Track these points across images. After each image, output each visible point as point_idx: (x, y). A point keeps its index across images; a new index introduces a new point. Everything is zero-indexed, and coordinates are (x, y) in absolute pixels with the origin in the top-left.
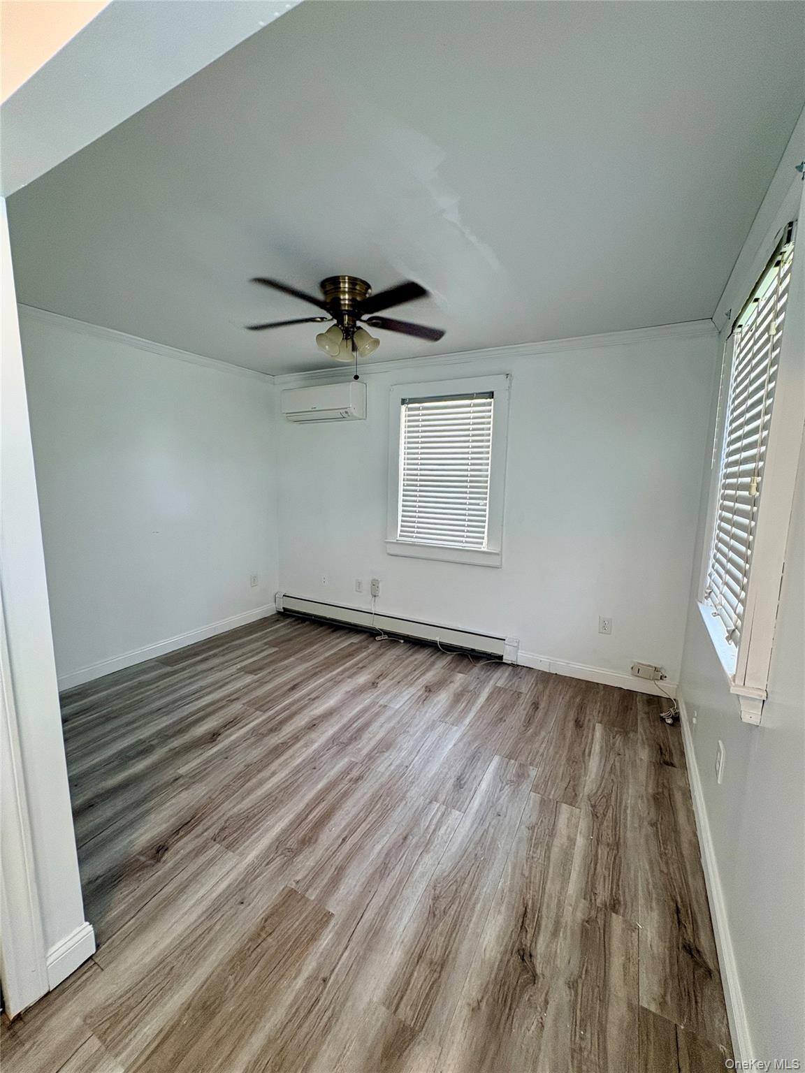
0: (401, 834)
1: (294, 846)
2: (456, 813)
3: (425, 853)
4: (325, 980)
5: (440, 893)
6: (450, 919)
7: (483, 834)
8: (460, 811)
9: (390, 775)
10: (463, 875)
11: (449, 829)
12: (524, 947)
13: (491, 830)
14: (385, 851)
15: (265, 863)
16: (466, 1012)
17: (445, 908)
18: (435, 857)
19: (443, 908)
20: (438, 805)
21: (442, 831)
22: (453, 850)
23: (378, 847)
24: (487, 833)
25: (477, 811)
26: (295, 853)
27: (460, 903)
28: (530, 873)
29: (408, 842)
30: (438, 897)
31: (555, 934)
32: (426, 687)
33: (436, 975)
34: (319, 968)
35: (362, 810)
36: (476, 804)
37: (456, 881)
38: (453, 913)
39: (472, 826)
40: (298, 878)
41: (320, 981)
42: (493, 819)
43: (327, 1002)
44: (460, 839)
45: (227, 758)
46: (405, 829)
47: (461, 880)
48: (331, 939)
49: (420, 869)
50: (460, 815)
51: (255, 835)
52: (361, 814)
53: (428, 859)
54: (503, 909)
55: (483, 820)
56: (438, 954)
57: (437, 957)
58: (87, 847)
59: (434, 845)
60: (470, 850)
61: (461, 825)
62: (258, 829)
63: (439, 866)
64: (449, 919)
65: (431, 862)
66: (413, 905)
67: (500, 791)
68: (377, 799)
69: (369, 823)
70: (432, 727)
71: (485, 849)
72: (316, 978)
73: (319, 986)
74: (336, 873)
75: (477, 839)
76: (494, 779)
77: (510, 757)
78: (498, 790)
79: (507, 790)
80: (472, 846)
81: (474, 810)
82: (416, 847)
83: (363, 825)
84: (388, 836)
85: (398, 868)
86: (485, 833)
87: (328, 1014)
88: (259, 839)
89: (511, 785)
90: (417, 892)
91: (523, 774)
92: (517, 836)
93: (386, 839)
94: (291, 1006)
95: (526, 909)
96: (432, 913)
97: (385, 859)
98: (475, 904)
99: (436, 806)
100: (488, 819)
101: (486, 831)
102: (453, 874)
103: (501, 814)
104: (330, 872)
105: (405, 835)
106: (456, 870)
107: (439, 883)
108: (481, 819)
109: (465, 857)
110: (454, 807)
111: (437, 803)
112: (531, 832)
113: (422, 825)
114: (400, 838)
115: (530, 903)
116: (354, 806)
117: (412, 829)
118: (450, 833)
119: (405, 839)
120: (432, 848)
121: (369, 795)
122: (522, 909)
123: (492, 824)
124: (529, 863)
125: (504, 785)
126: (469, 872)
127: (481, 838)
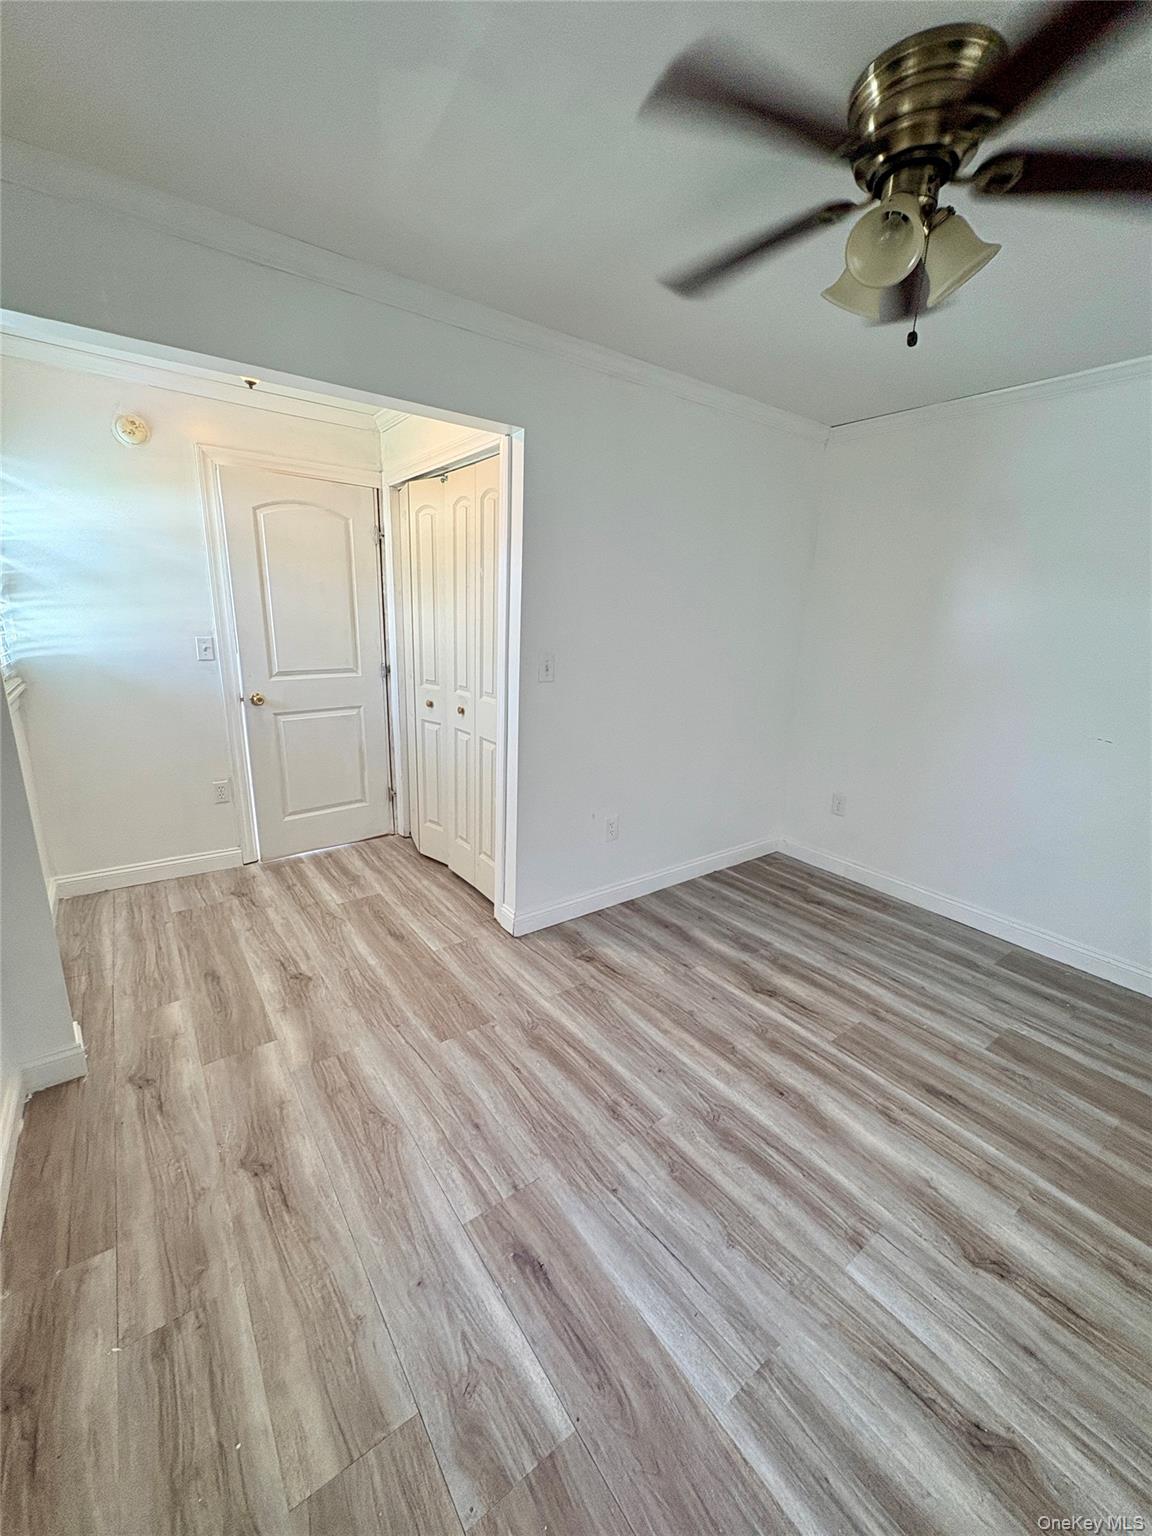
0: (486, 1124)
2: (472, 1213)
3: (441, 1136)
5: (386, 1130)
6: (355, 1124)
7: (410, 1229)
8: (471, 1222)
9: (606, 1158)
10: (383, 1163)
11: (452, 1185)
12: (268, 1174)
13: (406, 1249)
14: (475, 1100)
18: (427, 1147)
19: (370, 1123)
20: (504, 1197)
21: (457, 1176)
22: (420, 1173)
23: (484, 1096)
24: (408, 1237)
25: (453, 1253)
27: (360, 1141)
28: (310, 1253)
29: (469, 1126)
30: (384, 1124)
31: (238, 1221)
33: (329, 1091)
35: (550, 1097)
36: (467, 1257)
37: (383, 1151)
38: (358, 1130)
39: (433, 1220)
42: (422, 1267)
44: (428, 1190)
46: (490, 1133)
47: (379, 1157)
49: (426, 1121)
50: (464, 1217)
52: (545, 1095)
53: (431, 1137)
54: (312, 1182)
55: (431, 1247)
57: (340, 1099)
59: (444, 1153)
60: (404, 1193)
61: (446, 1206)
63: (414, 1144)
65: (426, 1138)
66: (396, 1099)
67: (464, 1335)
68: (564, 1122)
69: (526, 1099)
71: (389, 1214)
75: (411, 1214)
76: (499, 1348)
77: (549, 1469)
78: (467, 1329)
79: (458, 1358)
80: (407, 1201)
81: (458, 1246)
82: (456, 1134)
83: (528, 1094)
84: (494, 1111)
85: (444, 1103)
86: (409, 1233)
89: (462, 1375)
90: (406, 1109)
91: (474, 1452)
93: (491, 1107)
95: (287, 1206)
96: (375, 1112)
98: (344, 1154)
99: (505, 1192)
100: (427, 1260)
101: (410, 1239)
102: (393, 1154)
103: (420, 1289)
105: (482, 1128)
106: (394, 1159)
107: (396, 1133)
108: (436, 1246)
109: (400, 1179)
110: (484, 1217)
111: (509, 1198)
112: (352, 1316)
113: (483, 1155)
114: (481, 1122)
115: (287, 1218)
116: (563, 1093)
117: (485, 1139)
118: (447, 1186)
119: (477, 1126)
120: (442, 1149)
121: (575, 1114)
122: (292, 1201)
123: (414, 1257)
124: (320, 1262)
125: (474, 1357)
126: (379, 1172)
127: (407, 1220)
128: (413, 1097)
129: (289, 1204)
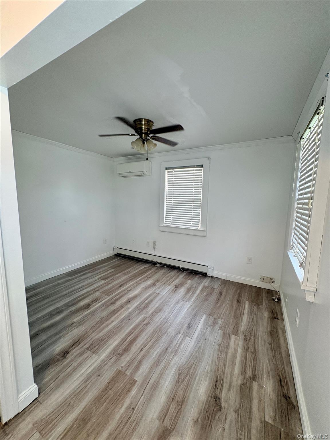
0: (165, 347)
1: (121, 352)
2: (188, 339)
3: (175, 355)
4: (133, 409)
5: (181, 372)
7: (199, 347)
9: (161, 322)
10: (191, 364)
11: (185, 345)
12: (216, 395)
13: (203, 346)
14: (159, 354)
15: (108, 360)
16: (192, 423)
17: (183, 379)
18: (180, 357)
20: (181, 335)
21: (182, 346)
22: (187, 354)
23: (156, 353)
25: (197, 338)
26: (121, 355)
27: (189, 376)
28: (219, 364)
29: (168, 350)
30: (181, 374)
31: (229, 390)
32: (176, 286)
33: (180, 407)
34: (131, 404)
35: (149, 337)
36: (196, 335)
37: (188, 367)
38: (187, 380)
39: (194, 344)
40: (122, 366)
41: (131, 409)
42: (203, 341)
43: (134, 418)
44: (189, 349)
45: (93, 315)
46: (167, 345)
47: (190, 367)
48: (136, 391)
49: (173, 362)
50: (190, 339)
51: (105, 347)
52: (149, 339)
53: (176, 358)
54: (208, 379)
55: (199, 342)
56: (181, 397)
58: (35, 352)
59: (179, 352)
60: (194, 354)
61: (190, 344)
62: (106, 345)
63: (181, 361)
64: (185, 383)
66: (170, 377)
67: (206, 329)
68: (155, 332)
69: (152, 343)
70: (178, 302)
71: (200, 354)
72: (130, 408)
73: (131, 411)
74: (138, 363)
75: (196, 349)
76: (204, 324)
77: (210, 315)
79: (209, 329)
80: (195, 352)
81: (195, 337)
82: (172, 352)
83: (150, 343)
84: (160, 348)
85: (164, 361)
87: (135, 423)
88: (107, 348)
89: (211, 327)
90: (172, 371)
91: (216, 322)
92: (213, 348)
93: (159, 349)
94: (119, 420)
95: (217, 379)
96: (178, 381)
97: (158, 357)
98: (196, 377)
99: (180, 335)
100: (202, 341)
101: (201, 346)
103: (207, 339)
104: (136, 363)
105: (167, 347)
106: (188, 363)
107: (181, 368)
108: (198, 341)
109: (192, 357)
110: (187, 336)
111: (180, 334)
112: (219, 347)
113: (174, 343)
114: (165, 349)
115: (219, 377)
116: (146, 335)
117: (170, 345)
118: (185, 347)
119: (167, 349)
120: (178, 353)
121: (152, 331)
122: (215, 379)
123: (203, 343)
124: (218, 360)
125: (208, 327)
126: (193, 363)
127: (198, 349)
128: (167, 372)
129: (216, 379)
